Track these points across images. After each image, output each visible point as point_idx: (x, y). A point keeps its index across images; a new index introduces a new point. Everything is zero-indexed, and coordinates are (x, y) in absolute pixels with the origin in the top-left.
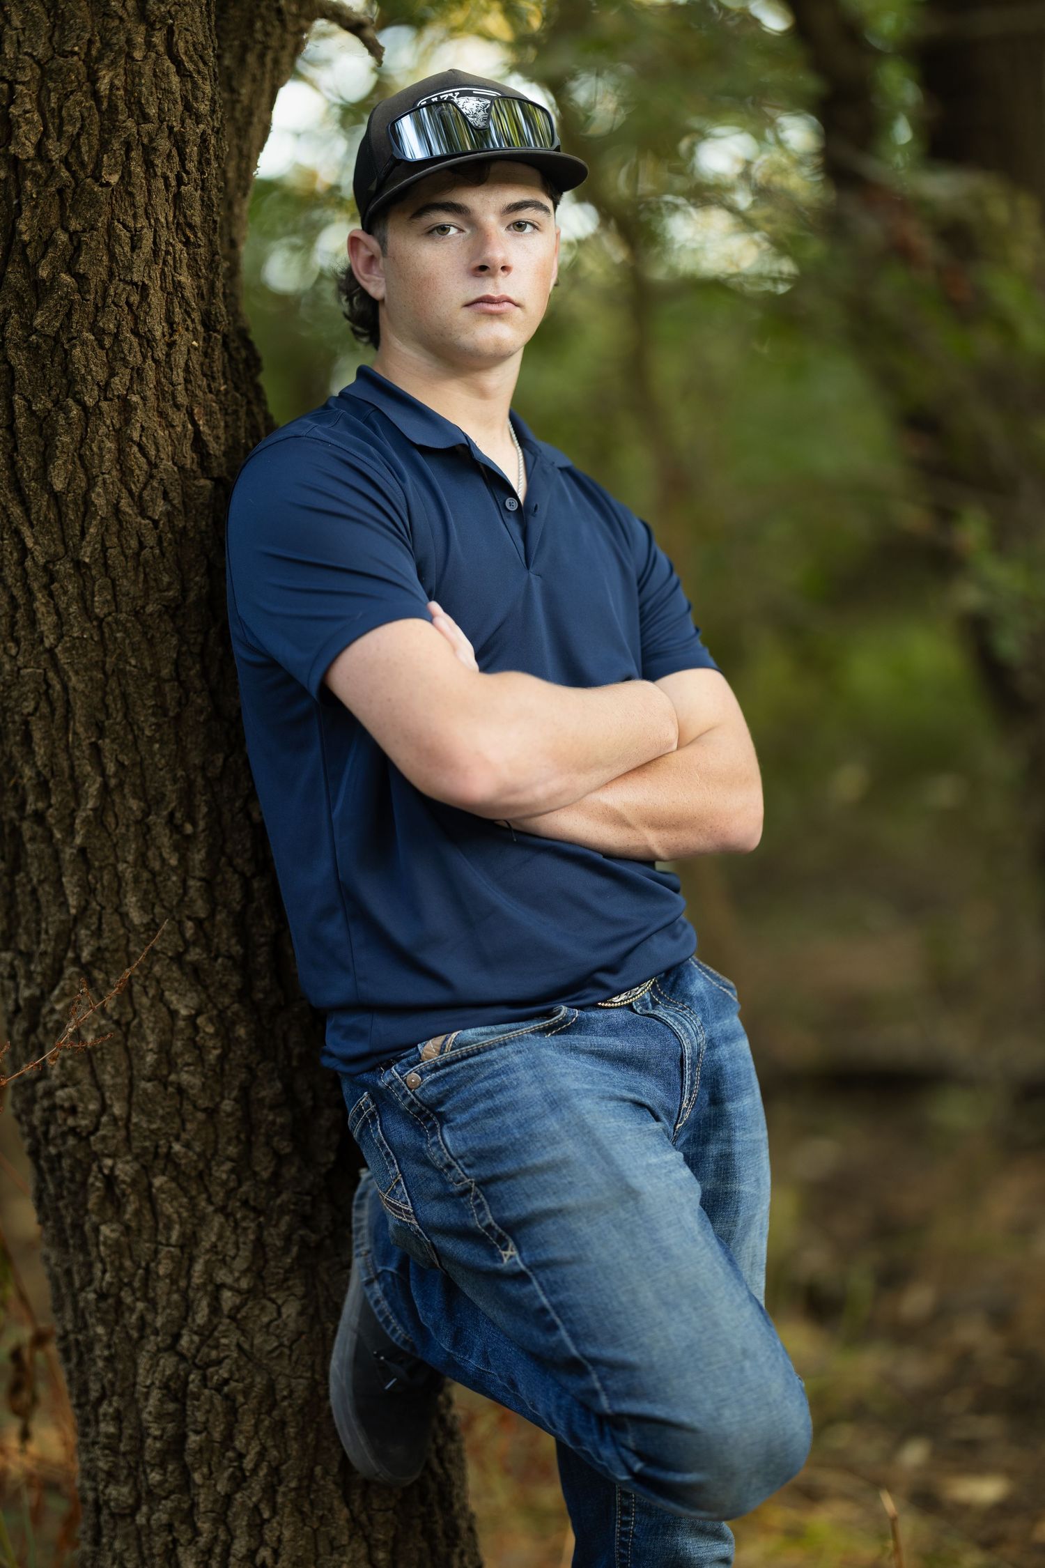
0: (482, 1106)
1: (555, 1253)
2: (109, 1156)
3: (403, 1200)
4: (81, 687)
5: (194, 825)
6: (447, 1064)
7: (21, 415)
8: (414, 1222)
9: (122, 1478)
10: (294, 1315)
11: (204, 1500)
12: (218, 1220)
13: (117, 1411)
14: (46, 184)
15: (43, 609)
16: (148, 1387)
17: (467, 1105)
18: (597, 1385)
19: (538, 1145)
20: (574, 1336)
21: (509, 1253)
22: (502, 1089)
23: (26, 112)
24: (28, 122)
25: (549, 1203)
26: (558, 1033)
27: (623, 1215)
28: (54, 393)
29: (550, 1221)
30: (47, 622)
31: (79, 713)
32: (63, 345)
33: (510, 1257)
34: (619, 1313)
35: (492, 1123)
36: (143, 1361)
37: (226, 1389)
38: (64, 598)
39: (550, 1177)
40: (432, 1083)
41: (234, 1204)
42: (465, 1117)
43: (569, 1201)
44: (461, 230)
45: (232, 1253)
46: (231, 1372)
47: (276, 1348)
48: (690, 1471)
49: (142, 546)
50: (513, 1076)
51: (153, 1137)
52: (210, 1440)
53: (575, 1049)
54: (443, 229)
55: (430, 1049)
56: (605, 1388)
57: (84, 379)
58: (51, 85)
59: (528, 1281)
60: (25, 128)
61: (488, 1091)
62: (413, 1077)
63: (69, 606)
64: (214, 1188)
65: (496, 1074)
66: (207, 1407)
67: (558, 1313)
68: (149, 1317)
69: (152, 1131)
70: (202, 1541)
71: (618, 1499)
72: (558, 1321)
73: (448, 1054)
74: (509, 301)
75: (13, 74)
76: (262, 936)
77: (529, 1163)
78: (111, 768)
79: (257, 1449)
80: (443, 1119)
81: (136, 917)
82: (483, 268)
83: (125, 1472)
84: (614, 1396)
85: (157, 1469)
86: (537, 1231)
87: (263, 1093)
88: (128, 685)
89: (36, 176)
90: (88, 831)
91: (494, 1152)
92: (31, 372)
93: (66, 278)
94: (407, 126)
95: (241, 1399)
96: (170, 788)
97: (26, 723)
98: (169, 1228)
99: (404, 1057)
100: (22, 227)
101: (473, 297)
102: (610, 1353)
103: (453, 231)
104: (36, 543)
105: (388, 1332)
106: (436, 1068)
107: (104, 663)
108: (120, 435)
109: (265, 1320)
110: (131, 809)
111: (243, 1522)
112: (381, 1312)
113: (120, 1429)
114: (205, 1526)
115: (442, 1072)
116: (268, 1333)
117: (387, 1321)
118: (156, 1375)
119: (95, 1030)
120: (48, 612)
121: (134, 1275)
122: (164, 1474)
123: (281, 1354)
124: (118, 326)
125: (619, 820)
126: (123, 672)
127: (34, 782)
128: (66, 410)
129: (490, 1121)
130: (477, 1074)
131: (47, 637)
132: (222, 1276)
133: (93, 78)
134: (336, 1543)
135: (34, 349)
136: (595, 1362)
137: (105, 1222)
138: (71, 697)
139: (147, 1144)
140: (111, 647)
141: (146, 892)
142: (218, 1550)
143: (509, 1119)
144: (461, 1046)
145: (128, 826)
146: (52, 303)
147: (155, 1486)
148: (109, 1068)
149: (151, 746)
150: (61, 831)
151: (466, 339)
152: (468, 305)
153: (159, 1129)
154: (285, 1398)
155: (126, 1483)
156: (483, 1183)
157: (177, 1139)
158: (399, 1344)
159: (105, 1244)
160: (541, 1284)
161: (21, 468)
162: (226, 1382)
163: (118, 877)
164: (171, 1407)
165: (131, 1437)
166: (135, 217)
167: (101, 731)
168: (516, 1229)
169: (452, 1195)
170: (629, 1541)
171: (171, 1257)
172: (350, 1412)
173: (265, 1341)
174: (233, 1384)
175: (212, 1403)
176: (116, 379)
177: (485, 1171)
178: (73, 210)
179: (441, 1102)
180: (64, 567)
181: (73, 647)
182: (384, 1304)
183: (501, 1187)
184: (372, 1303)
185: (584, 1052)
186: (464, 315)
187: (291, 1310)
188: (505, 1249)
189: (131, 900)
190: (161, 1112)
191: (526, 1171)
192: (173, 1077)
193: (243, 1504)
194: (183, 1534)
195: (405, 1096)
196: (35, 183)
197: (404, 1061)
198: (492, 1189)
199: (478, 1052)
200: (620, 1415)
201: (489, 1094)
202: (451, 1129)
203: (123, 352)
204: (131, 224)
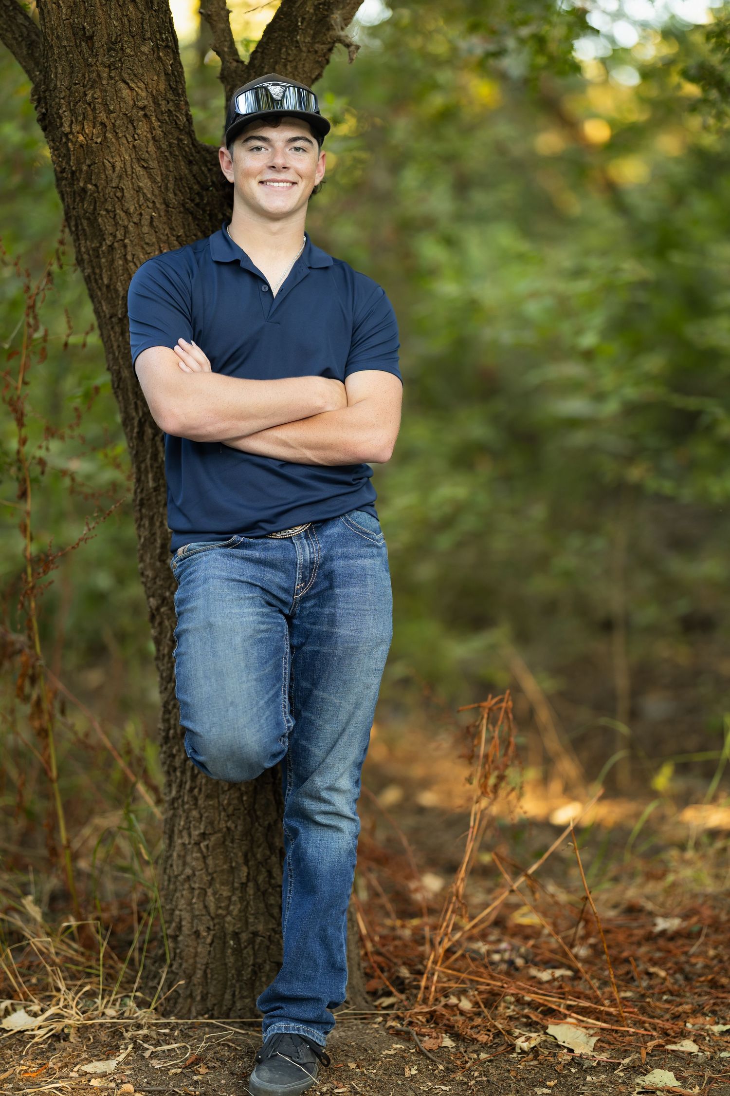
0: (188, 579)
6: (184, 558)
17: (185, 578)
19: (193, 599)
22: (194, 572)
26: (234, 548)
27: (204, 634)
39: (190, 614)
40: (179, 566)
42: (183, 583)
43: (190, 626)
44: (267, 149)
48: (201, 756)
50: (199, 566)
53: (233, 556)
54: (258, 149)
55: (181, 550)
57: (105, 232)
61: (191, 572)
62: (175, 563)
65: (195, 565)
73: (185, 554)
81: (151, 484)
82: (273, 168)
93: (90, 186)
103: (263, 150)
106: (181, 560)
115: (182, 562)
124: (114, 206)
125: (286, 444)
129: (187, 586)
130: (190, 564)
141: (156, 473)
144: (190, 550)
179: (180, 576)
185: (237, 557)
199: (193, 554)
201: (191, 574)
204: (111, 160)
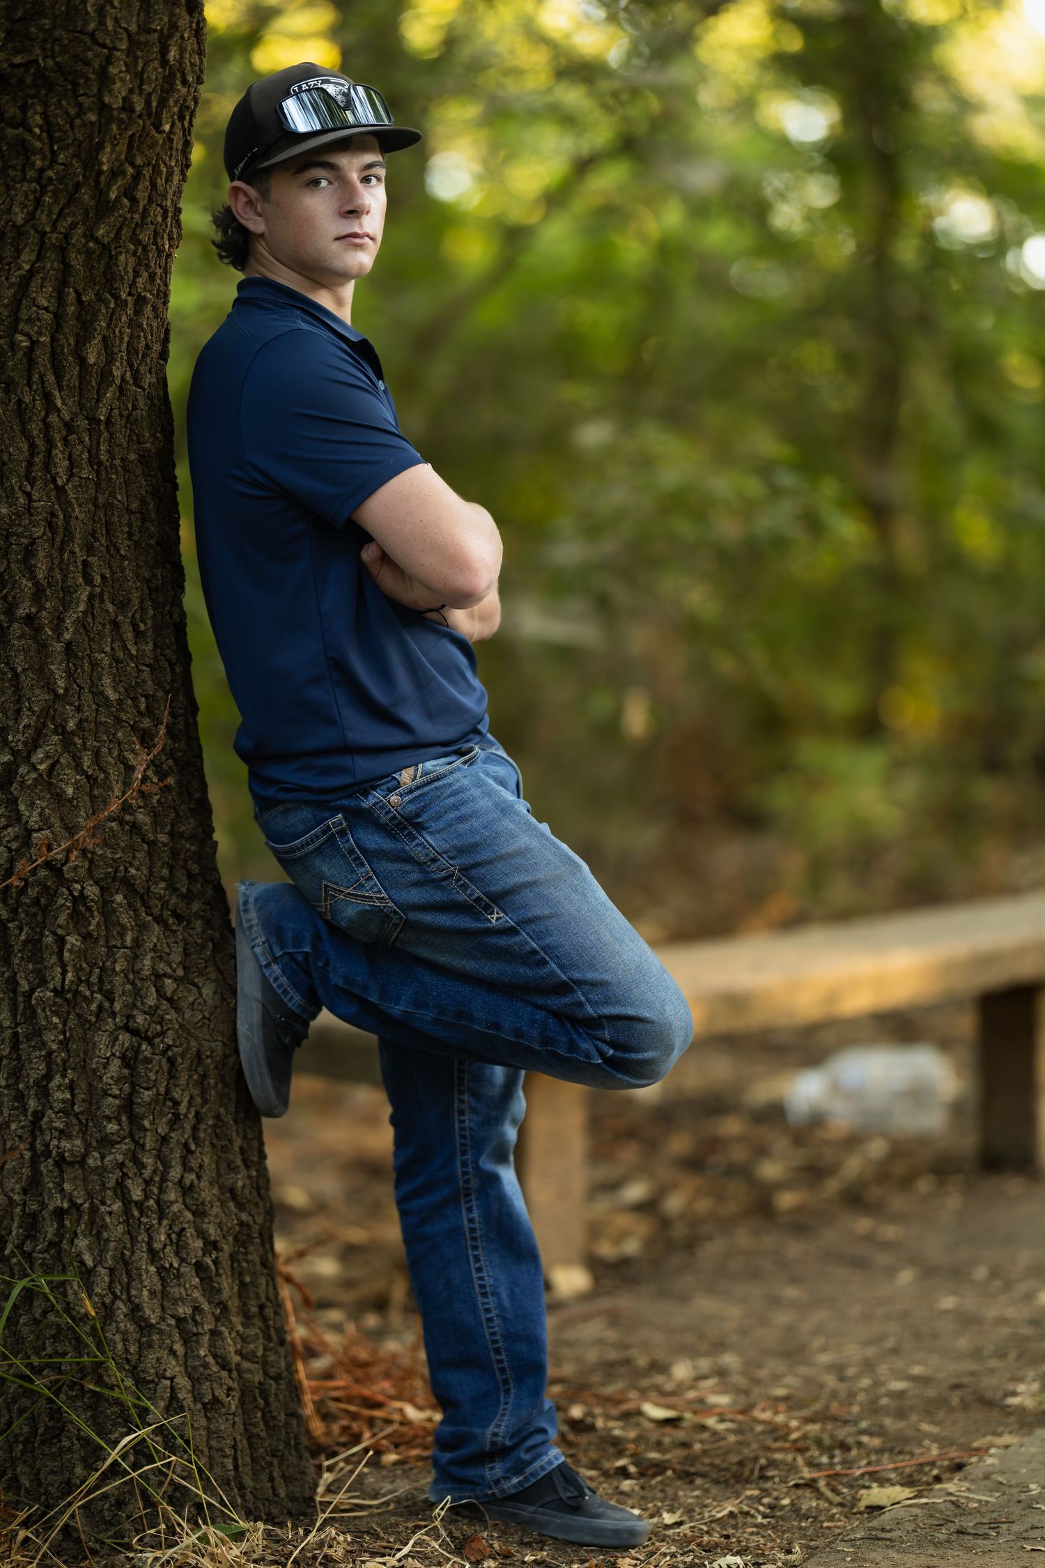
0: (451, 815)
1: (539, 912)
2: (77, 882)
3: (376, 889)
4: (81, 516)
5: (146, 624)
6: (418, 788)
7: (72, 305)
8: (391, 904)
9: (74, 1133)
10: (211, 994)
11: (149, 1142)
12: (156, 928)
13: (72, 1081)
14: (126, 129)
15: (60, 456)
16: (108, 1058)
17: (439, 816)
18: (583, 999)
19: (503, 839)
20: (561, 967)
21: (495, 916)
22: (463, 803)
23: (121, 72)
24: (122, 80)
25: (527, 878)
28: (97, 288)
29: (527, 891)
30: (61, 466)
31: (78, 539)
32: (110, 251)
33: (496, 918)
34: (591, 948)
35: (461, 827)
36: (102, 1039)
37: (170, 1053)
38: (80, 447)
39: (518, 860)
40: (410, 802)
41: (167, 914)
42: (441, 824)
43: (539, 875)
44: (330, 183)
45: (167, 950)
46: (174, 1040)
47: (200, 1020)
49: (134, 408)
50: (468, 793)
51: (114, 864)
52: (158, 1094)
54: (316, 182)
55: (406, 776)
56: (588, 1000)
57: (122, 278)
58: (139, 53)
59: (517, 933)
60: (119, 84)
61: (454, 805)
62: (394, 798)
63: (82, 453)
64: (152, 902)
65: (455, 793)
66: (157, 1068)
67: (546, 953)
68: (107, 1004)
69: (114, 860)
70: (147, 1173)
71: (456, 1105)
72: (548, 959)
73: (419, 781)
74: (368, 236)
75: (113, 42)
76: (180, 708)
77: (503, 852)
78: (98, 580)
79: (188, 1098)
80: (420, 827)
82: (352, 212)
83: (77, 1128)
84: (594, 1004)
85: (114, 1121)
86: (518, 898)
87: (183, 828)
88: (113, 514)
89: (121, 121)
90: (76, 629)
91: (471, 846)
92: (84, 272)
94: (291, 107)
95: (180, 1060)
96: (135, 595)
97: (33, 543)
98: (122, 935)
99: (383, 784)
100: (105, 160)
101: (344, 233)
102: (590, 976)
103: (324, 183)
104: (63, 404)
105: (286, 1000)
106: (411, 791)
107: (96, 498)
108: (134, 324)
109: (191, 999)
110: (107, 611)
111: (177, 1154)
112: (280, 986)
113: (73, 1095)
114: (149, 1160)
115: (416, 794)
116: (193, 1009)
117: (286, 992)
118: (116, 1047)
119: (72, 784)
120: (64, 458)
121: (91, 973)
122: (120, 1124)
123: (204, 1023)
126: (111, 505)
127: (32, 591)
128: (107, 303)
129: (462, 826)
130: (442, 794)
131: (61, 477)
132: (162, 967)
133: (164, 52)
134: (232, 1166)
135: (89, 253)
136: (579, 983)
137: (69, 935)
138: (72, 524)
139: (110, 870)
140: (104, 485)
141: (116, 676)
142: (157, 1179)
143: (475, 823)
144: (426, 774)
145: (104, 625)
146: (113, 219)
147: (113, 1134)
148: (82, 813)
149: (122, 563)
150: (51, 629)
151: (337, 264)
152: (338, 239)
153: (121, 858)
154: (208, 1057)
155: (77, 1137)
156: (465, 870)
157: (131, 865)
158: (294, 1008)
159: (71, 951)
160: (528, 934)
161: (62, 346)
162: (169, 1048)
163: (94, 664)
164: (126, 1072)
165: (83, 1100)
166: (170, 157)
167: (90, 550)
168: (499, 898)
169: (434, 881)
170: (467, 1133)
171: (126, 957)
172: (262, 1061)
173: (192, 1015)
174: (175, 1049)
175: (160, 1065)
176: (140, 280)
177: (467, 860)
178: (139, 150)
179: (418, 815)
180: (83, 423)
181: (80, 485)
182: (284, 980)
183: (482, 870)
184: (271, 980)
186: (336, 246)
187: (207, 991)
188: (492, 913)
189: (107, 681)
190: (122, 844)
191: (501, 858)
192: (128, 818)
193: (178, 1141)
194: (131, 1169)
195: (388, 812)
196: (119, 128)
197: (384, 787)
198: (473, 872)
199: (437, 779)
200: (601, 1017)
201: (455, 807)
202: (431, 833)
203: (148, 259)
